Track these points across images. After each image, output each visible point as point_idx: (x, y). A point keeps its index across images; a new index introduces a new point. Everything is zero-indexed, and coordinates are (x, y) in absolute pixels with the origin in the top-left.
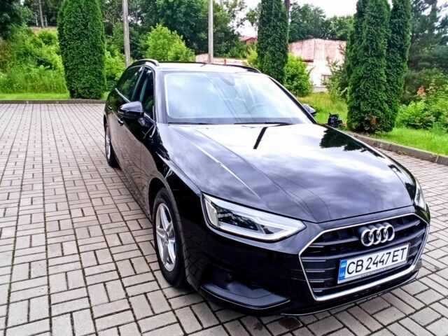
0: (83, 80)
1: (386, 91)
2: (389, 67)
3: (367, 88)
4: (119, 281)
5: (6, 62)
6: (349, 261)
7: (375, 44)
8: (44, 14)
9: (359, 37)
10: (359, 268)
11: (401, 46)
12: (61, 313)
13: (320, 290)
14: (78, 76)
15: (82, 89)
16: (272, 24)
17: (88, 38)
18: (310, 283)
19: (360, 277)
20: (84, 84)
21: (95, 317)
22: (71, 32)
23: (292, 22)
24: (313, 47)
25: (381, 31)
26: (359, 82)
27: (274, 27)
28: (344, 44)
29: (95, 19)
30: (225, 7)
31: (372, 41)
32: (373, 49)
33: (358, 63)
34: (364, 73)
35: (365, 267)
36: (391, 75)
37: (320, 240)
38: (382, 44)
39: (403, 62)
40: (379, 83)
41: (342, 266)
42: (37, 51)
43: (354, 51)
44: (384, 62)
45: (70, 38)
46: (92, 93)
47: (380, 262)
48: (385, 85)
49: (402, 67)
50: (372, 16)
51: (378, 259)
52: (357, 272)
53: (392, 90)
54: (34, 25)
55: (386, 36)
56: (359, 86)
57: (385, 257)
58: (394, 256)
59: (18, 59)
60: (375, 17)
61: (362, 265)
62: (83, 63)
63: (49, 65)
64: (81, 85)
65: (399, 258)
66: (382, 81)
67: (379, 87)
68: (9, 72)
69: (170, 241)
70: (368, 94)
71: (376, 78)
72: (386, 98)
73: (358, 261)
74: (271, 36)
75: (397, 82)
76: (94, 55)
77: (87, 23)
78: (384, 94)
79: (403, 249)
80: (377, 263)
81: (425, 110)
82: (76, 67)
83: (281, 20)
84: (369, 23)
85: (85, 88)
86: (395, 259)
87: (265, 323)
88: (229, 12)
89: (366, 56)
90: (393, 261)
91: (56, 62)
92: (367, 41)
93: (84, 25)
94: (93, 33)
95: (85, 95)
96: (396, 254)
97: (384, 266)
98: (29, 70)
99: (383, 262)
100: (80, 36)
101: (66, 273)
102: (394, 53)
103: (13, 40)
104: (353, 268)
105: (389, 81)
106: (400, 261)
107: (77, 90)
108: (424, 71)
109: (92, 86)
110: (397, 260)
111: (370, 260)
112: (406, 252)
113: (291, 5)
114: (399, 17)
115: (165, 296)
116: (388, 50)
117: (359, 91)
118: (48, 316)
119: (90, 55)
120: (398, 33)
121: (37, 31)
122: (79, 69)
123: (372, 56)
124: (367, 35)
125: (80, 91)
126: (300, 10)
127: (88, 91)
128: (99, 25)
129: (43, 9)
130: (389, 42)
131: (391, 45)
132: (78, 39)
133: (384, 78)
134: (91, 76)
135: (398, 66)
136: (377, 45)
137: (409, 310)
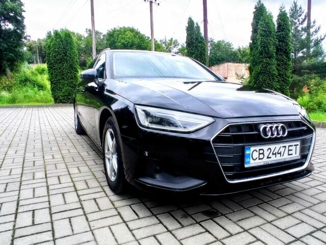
0: (64, 90)
1: (278, 81)
2: (279, 65)
3: (264, 80)
4: (75, 192)
5: (12, 86)
6: (252, 149)
7: (267, 49)
8: (39, 56)
9: (255, 47)
10: (261, 156)
11: (286, 50)
12: (25, 210)
13: (230, 174)
14: (60, 88)
15: (62, 96)
16: (194, 45)
17: (67, 62)
18: (222, 166)
19: (262, 164)
20: (64, 93)
21: (52, 212)
22: (55, 58)
23: (211, 53)
24: (226, 68)
25: (270, 40)
26: (258, 77)
27: (196, 47)
28: (248, 65)
29: (71, 49)
30: (164, 45)
31: (264, 47)
32: (266, 53)
33: (256, 64)
34: (261, 69)
35: (266, 155)
36: (281, 70)
37: (227, 130)
38: (272, 49)
39: (289, 61)
40: (273, 76)
41: (247, 152)
42: (34, 78)
43: (253, 56)
44: (274, 61)
45: (55, 62)
46: (69, 99)
47: (278, 153)
48: (277, 78)
49: (288, 64)
50: (263, 30)
51: (276, 151)
52: (259, 159)
53: (283, 80)
54: (33, 62)
55: (274, 44)
56: (258, 80)
57: (282, 150)
58: (289, 150)
59: (20, 84)
60: (265, 31)
61: (263, 154)
62: (64, 79)
63: (41, 87)
64: (61, 94)
65: (293, 152)
66: (275, 74)
67: (273, 79)
68: (13, 92)
69: (114, 156)
70: (265, 84)
71: (270, 72)
72: (279, 86)
73: (260, 150)
74: (194, 53)
75: (286, 74)
76: (71, 73)
77: (67, 52)
78: (277, 84)
79: (296, 145)
80: (275, 154)
81: (310, 102)
82: (58, 82)
83: (200, 42)
84: (261, 35)
85: (64, 96)
86: (290, 152)
87: (190, 214)
88: (167, 48)
89: (261, 58)
90: (289, 155)
91: (46, 85)
92: (261, 48)
93: (64, 53)
94: (70, 58)
95: (64, 101)
96: (290, 148)
97: (282, 157)
98: (27, 91)
99: (280, 153)
100: (61, 61)
101: (34, 188)
102: (281, 55)
103: (17, 71)
104: (256, 155)
105: (280, 75)
106: (294, 155)
107: (59, 97)
108: (306, 76)
109: (69, 94)
110: (292, 154)
111: (269, 150)
112: (298, 147)
113: (209, 42)
114: (283, 30)
115: (110, 200)
116: (276, 54)
117: (259, 83)
118: (14, 212)
119: (68, 73)
120: (283, 41)
121: (34, 67)
122: (60, 83)
123: (266, 58)
124: (261, 43)
125: (61, 98)
126: (215, 45)
127: (67, 98)
128: (75, 52)
129: (39, 53)
130: (277, 48)
131: (278, 50)
132: (60, 63)
133: (276, 72)
134: (69, 87)
135: (286, 64)
136: (268, 49)
137: (308, 205)
